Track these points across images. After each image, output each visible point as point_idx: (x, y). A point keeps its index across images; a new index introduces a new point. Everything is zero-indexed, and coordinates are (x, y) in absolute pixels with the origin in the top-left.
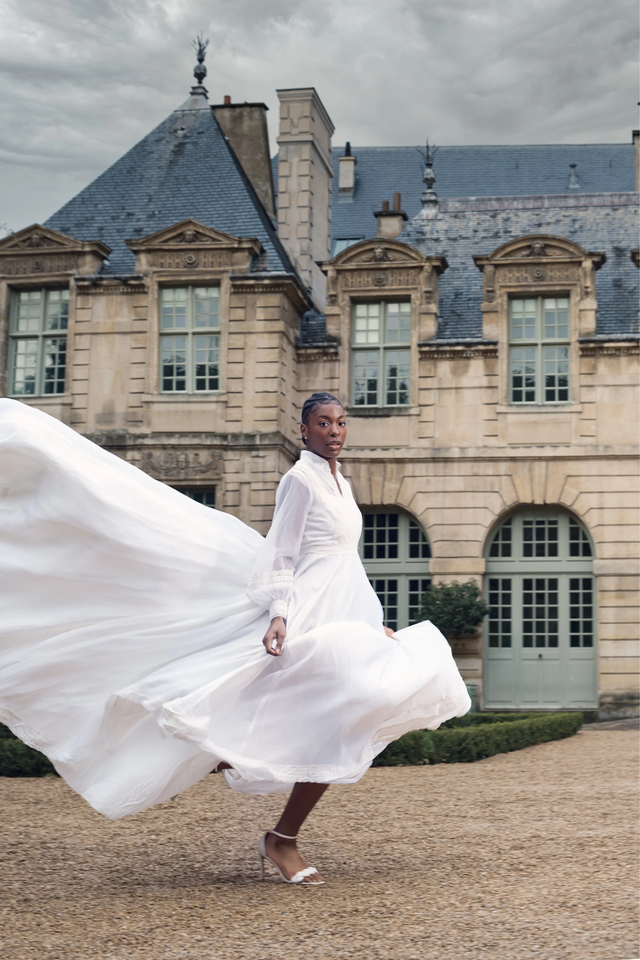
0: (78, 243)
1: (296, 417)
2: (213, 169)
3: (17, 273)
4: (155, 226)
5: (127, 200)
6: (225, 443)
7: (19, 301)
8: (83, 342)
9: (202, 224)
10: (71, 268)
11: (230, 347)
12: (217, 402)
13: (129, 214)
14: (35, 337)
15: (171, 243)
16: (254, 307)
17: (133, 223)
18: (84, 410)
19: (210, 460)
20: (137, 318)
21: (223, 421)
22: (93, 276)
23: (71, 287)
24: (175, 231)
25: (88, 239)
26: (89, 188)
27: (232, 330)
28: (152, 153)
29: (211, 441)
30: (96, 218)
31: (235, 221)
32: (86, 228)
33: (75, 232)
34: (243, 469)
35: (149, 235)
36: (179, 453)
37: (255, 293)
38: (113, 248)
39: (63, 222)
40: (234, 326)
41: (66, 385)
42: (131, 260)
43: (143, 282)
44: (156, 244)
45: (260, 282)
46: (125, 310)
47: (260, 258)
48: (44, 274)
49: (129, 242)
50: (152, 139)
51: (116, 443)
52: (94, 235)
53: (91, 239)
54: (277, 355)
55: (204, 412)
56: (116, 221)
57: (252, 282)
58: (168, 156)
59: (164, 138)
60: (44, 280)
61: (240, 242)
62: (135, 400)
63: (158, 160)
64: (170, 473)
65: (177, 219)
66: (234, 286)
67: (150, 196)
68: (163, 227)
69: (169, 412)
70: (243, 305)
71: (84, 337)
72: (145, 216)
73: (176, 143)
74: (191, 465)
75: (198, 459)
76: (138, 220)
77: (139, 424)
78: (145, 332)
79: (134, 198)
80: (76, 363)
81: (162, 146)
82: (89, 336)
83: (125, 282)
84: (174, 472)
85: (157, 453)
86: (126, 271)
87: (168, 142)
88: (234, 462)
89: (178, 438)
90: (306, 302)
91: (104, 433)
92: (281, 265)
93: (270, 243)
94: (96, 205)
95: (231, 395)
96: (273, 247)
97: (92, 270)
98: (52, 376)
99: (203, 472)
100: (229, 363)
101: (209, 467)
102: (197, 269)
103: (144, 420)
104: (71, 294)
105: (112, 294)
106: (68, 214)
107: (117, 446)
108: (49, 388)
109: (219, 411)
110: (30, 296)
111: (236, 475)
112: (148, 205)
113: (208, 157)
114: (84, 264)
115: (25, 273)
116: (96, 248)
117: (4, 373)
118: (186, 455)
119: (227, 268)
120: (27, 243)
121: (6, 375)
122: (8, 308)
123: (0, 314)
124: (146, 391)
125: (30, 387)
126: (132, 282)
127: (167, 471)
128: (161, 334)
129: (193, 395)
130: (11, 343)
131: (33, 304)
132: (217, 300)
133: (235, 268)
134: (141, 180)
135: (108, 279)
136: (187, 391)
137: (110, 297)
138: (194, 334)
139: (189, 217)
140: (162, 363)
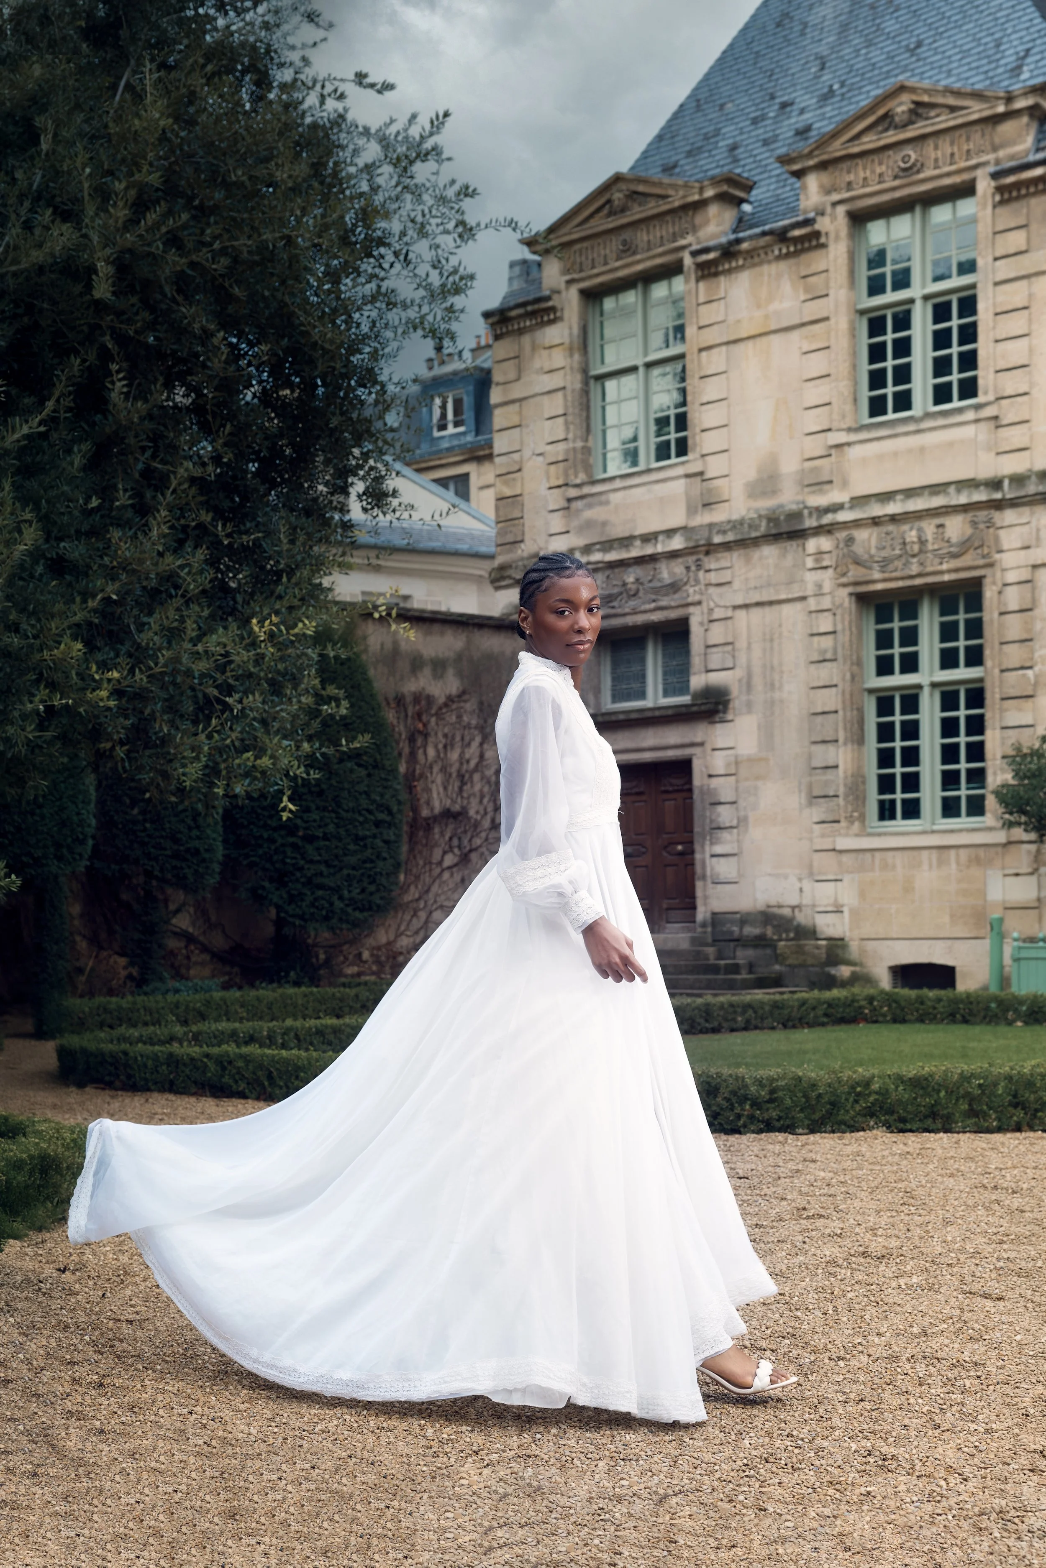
0: (693, 187)
3: (593, 267)
4: (836, 112)
5: (777, 80)
6: (998, 496)
7: (602, 314)
8: (715, 361)
9: (926, 84)
10: (683, 234)
11: (999, 310)
12: (977, 421)
13: (784, 105)
14: (633, 369)
15: (865, 139)
17: (793, 120)
18: (727, 479)
19: (969, 531)
20: (810, 296)
21: (993, 454)
22: (724, 240)
23: (685, 269)
24: (874, 113)
25: (710, 173)
26: (707, 77)
27: (1000, 277)
29: (969, 496)
30: (724, 131)
31: (998, 56)
32: (706, 154)
33: (687, 168)
34: (1038, 539)
35: (824, 135)
36: (905, 527)
38: (756, 179)
39: (664, 155)
40: (1005, 270)
41: (690, 442)
42: (791, 190)
43: (817, 227)
44: (837, 148)
46: (787, 287)
48: (638, 257)
49: (784, 160)
51: (785, 528)
52: (721, 163)
53: (718, 171)
55: (951, 444)
56: (760, 125)
57: (1039, 171)
60: (639, 267)
62: (815, 445)
64: (891, 567)
65: (878, 87)
66: (1000, 189)
67: (822, 58)
68: (851, 109)
69: (880, 457)
70: (1022, 221)
71: (715, 351)
72: (815, 100)
74: (930, 547)
75: (943, 533)
76: (802, 111)
77: (826, 487)
78: (827, 319)
79: (790, 72)
80: (705, 400)
82: (724, 348)
83: (781, 236)
84: (898, 564)
85: (862, 535)
86: (784, 215)
88: (1017, 529)
89: (902, 501)
91: (763, 513)
94: (722, 106)
95: (1004, 402)
97: (721, 228)
98: (666, 430)
99: (955, 556)
100: (997, 341)
101: (966, 546)
102: (921, 176)
103: (834, 479)
104: (687, 281)
105: (761, 263)
106: (673, 137)
107: (788, 533)
108: (663, 452)
109: (982, 437)
110: (617, 300)
111: (1023, 552)
112: (820, 77)
114: (707, 222)
115: (606, 263)
116: (725, 188)
117: (586, 440)
118: (920, 530)
119: (984, 158)
120: (605, 211)
121: (590, 443)
122: (584, 331)
123: (571, 342)
124: (835, 425)
125: (632, 456)
126: (797, 233)
127: (885, 563)
128: (862, 312)
129: (928, 415)
130: (595, 389)
131: (626, 313)
132: (973, 220)
133: (1001, 153)
134: (803, 34)
135: (751, 238)
136: (917, 410)
137: (757, 270)
138: (926, 298)
139: (901, 78)
140: (865, 367)
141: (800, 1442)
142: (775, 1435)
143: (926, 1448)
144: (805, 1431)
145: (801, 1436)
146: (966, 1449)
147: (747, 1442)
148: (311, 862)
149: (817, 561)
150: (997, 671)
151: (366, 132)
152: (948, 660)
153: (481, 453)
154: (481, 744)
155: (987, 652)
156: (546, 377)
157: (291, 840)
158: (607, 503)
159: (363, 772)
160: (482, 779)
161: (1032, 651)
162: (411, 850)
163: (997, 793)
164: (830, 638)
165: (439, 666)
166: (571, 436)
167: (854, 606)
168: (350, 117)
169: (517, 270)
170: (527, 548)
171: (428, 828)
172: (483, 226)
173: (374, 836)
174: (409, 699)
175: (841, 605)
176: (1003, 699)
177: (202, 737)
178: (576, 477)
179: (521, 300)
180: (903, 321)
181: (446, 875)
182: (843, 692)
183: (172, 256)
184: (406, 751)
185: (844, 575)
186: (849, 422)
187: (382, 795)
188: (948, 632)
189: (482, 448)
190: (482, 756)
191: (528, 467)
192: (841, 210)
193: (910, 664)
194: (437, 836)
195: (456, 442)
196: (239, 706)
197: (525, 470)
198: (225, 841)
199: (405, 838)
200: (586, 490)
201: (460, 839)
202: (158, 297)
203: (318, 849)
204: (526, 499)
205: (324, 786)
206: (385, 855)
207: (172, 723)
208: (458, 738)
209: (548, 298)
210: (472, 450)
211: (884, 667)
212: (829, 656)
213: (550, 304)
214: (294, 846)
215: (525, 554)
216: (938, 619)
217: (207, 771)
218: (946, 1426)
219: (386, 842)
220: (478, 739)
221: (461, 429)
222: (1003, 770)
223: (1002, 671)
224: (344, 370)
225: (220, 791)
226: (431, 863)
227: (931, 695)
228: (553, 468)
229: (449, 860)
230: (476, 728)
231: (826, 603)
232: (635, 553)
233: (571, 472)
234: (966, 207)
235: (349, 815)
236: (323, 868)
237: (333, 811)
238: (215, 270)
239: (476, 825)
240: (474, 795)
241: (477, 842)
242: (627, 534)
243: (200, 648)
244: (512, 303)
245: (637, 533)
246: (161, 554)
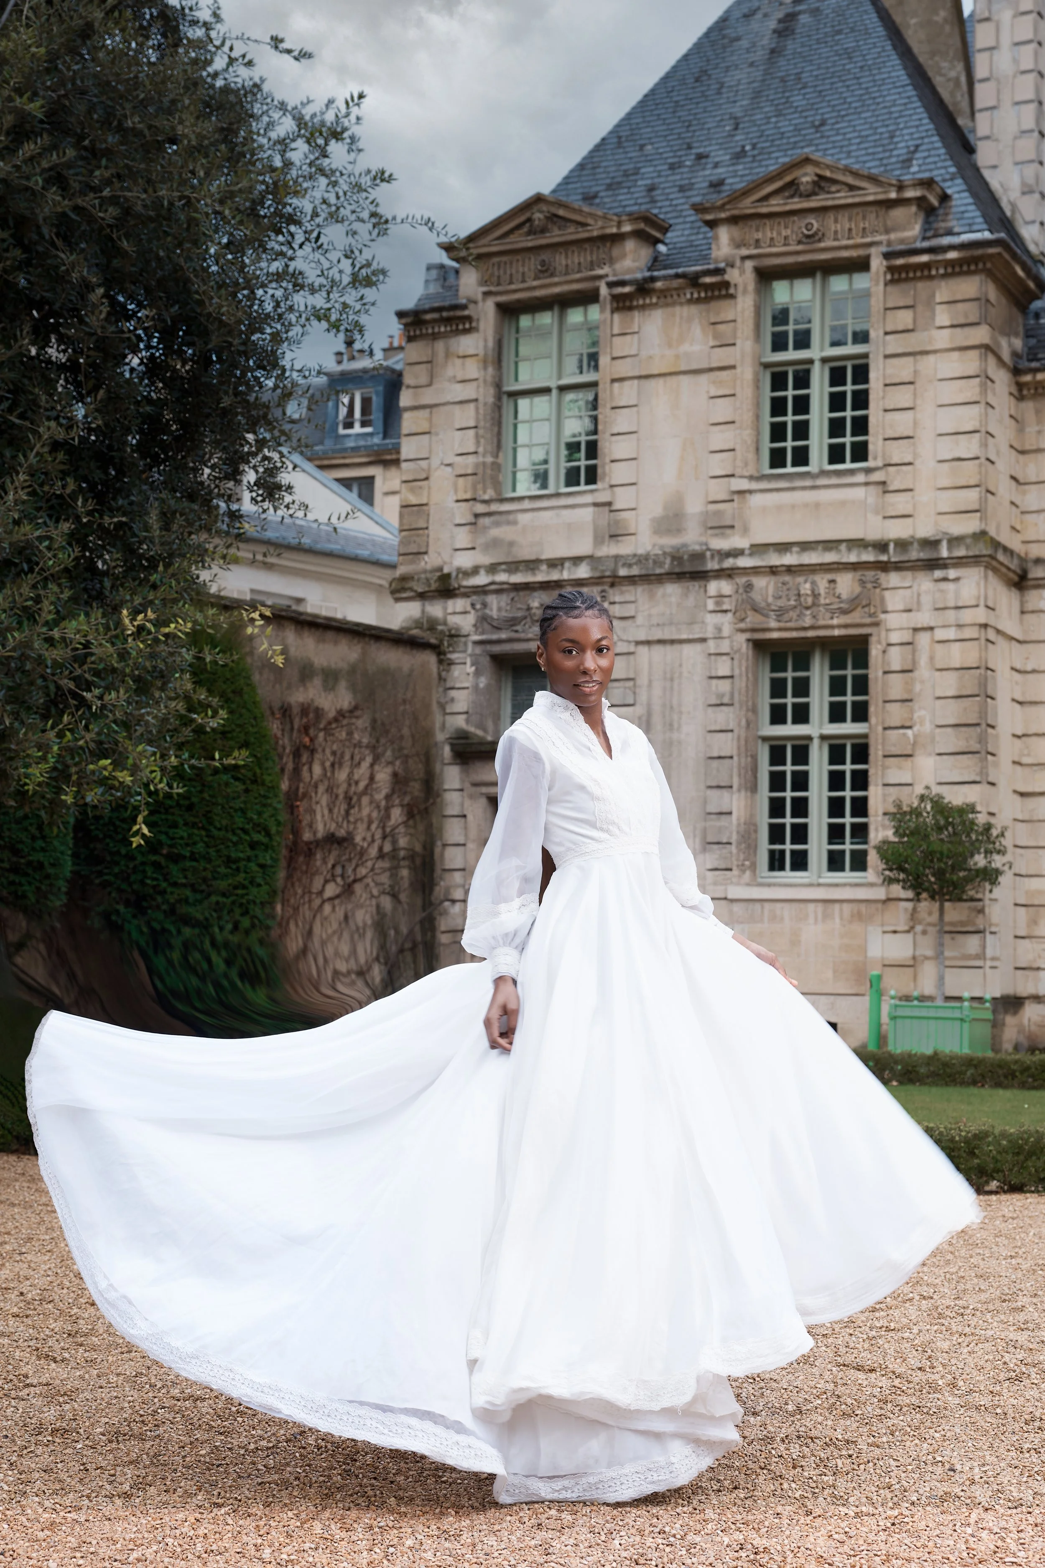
0: (611, 220)
1: (1018, 502)
2: (849, 55)
3: (511, 283)
4: (747, 172)
5: (694, 131)
6: (884, 558)
7: (518, 331)
8: (626, 393)
9: (828, 160)
10: (601, 264)
11: (888, 382)
12: (867, 484)
13: (700, 157)
14: (547, 391)
15: (773, 201)
16: (930, 303)
17: (707, 172)
18: (633, 512)
19: (858, 589)
20: (718, 343)
21: (880, 517)
22: (639, 276)
23: (601, 298)
24: (781, 179)
25: (628, 209)
26: (629, 116)
27: (890, 350)
28: (738, 39)
29: (859, 555)
30: (643, 170)
31: (892, 147)
32: (626, 191)
33: (606, 200)
34: (919, 603)
35: (735, 191)
36: (800, 579)
37: (931, 277)
38: (671, 222)
39: (585, 184)
40: (894, 344)
41: (599, 471)
42: (704, 238)
43: (727, 277)
44: (747, 206)
45: (940, 257)
46: (697, 330)
47: (941, 211)
48: (556, 279)
49: (699, 209)
50: (737, 14)
51: (688, 568)
52: (639, 201)
53: (635, 208)
54: (977, 390)
55: (843, 503)
56: (677, 171)
57: (925, 258)
58: (767, 41)
59: (759, 8)
60: (557, 290)
61: (901, 188)
62: (718, 490)
63: (748, 51)
64: (786, 617)
65: (786, 156)
66: (891, 269)
67: (736, 118)
68: (761, 171)
69: (779, 508)
70: (911, 303)
71: (627, 384)
72: (728, 157)
73: (780, 15)
74: (822, 601)
75: (834, 589)
76: (716, 165)
77: (728, 531)
78: (733, 367)
79: (706, 126)
80: (615, 431)
81: (755, 24)
82: (636, 382)
83: (693, 280)
84: (793, 614)
85: (761, 583)
86: (696, 262)
87: (766, 15)
88: (901, 591)
89: (798, 553)
90: (1031, 285)
91: (668, 550)
92: (980, 220)
93: (959, 181)
94: (642, 147)
95: (891, 469)
96: (964, 187)
97: (637, 264)
98: (576, 456)
99: (844, 612)
100: (886, 411)
101: (854, 603)
102: (822, 245)
103: (736, 524)
104: (602, 311)
105: (673, 304)
106: (594, 168)
107: (691, 573)
108: (572, 478)
109: (871, 500)
110: (533, 320)
111: (905, 615)
112: (733, 136)
113: (839, 32)
114: (623, 256)
115: (523, 281)
116: (642, 226)
117: (497, 456)
118: (813, 583)
119: (878, 238)
120: (525, 229)
121: (500, 460)
122: (499, 344)
123: (486, 355)
124: (738, 472)
125: (541, 478)
126: (708, 280)
127: (781, 613)
128: (766, 366)
129: (823, 473)
130: (507, 405)
131: (542, 334)
132: (866, 294)
133: (893, 236)
134: (719, 92)
135: (665, 278)
136: (813, 467)
137: (669, 310)
138: (824, 360)
139: (806, 150)
140: (767, 419)
141: (672, 1539)
142: (646, 1532)
143: (797, 1537)
144: (678, 1526)
145: (674, 1532)
146: (836, 1536)
147: (617, 1542)
148: (175, 884)
149: (717, 603)
150: (880, 728)
151: (282, 106)
152: (837, 714)
153: (388, 457)
154: (372, 765)
155: (872, 709)
156: (459, 387)
157: (153, 858)
158: (515, 523)
159: (240, 787)
160: (371, 802)
161: (912, 711)
162: (289, 877)
163: (878, 849)
164: (727, 682)
165: (330, 677)
166: (481, 450)
167: (750, 653)
168: (266, 88)
169: (434, 273)
170: (431, 561)
171: (310, 854)
172: (399, 220)
173: (249, 859)
174: (296, 710)
175: (739, 650)
176: (885, 756)
177: (52, 734)
178: (485, 492)
179: (436, 305)
180: (803, 380)
181: (327, 908)
182: (739, 738)
183: (53, 195)
184: (290, 766)
185: (742, 620)
186: (751, 470)
187: (260, 814)
188: (837, 686)
189: (389, 452)
190: (372, 778)
191: (435, 476)
192: (749, 265)
193: (802, 715)
194: (318, 863)
195: (362, 443)
196: (99, 703)
197: (432, 478)
198: (75, 856)
199: (283, 863)
200: (494, 507)
201: (343, 867)
202: (35, 237)
203: (184, 870)
204: (432, 509)
205: (195, 800)
206: (259, 880)
207: (16, 716)
208: (347, 757)
209: (464, 307)
210: (378, 453)
211: (778, 716)
212: (726, 700)
213: (466, 313)
214: (157, 865)
215: (429, 567)
216: (828, 673)
217: (55, 774)
218: (818, 1511)
219: (262, 866)
220: (369, 759)
221: (369, 430)
222: (884, 827)
223: (885, 729)
224: (242, 348)
225: (69, 799)
226: (310, 892)
227: (820, 747)
228: (461, 480)
229: (331, 890)
230: (367, 747)
231: (725, 647)
232: (540, 577)
233: (480, 486)
234: (861, 281)
235: (222, 833)
236: (188, 892)
237: (203, 828)
238: (103, 219)
239: (362, 853)
240: (361, 819)
241: (362, 871)
242: (533, 557)
243: (56, 633)
244: (427, 306)
245: (544, 557)
246: (17, 523)
